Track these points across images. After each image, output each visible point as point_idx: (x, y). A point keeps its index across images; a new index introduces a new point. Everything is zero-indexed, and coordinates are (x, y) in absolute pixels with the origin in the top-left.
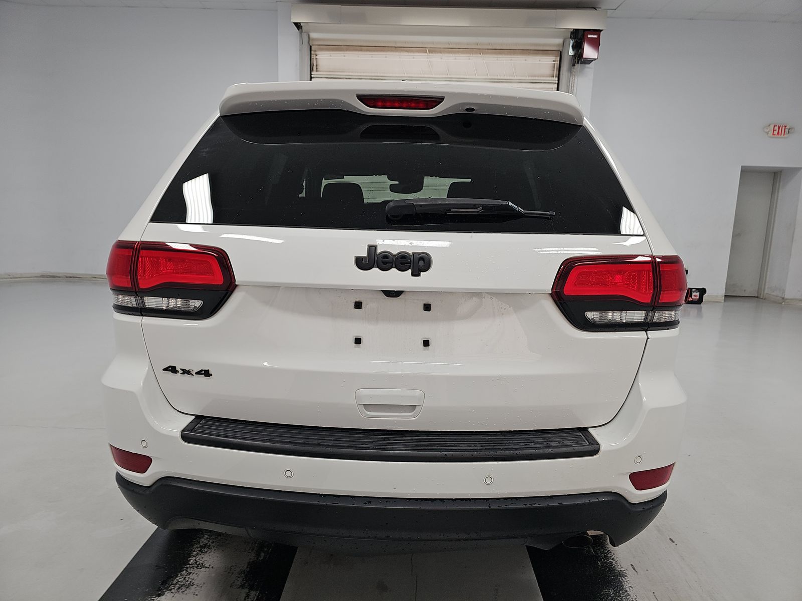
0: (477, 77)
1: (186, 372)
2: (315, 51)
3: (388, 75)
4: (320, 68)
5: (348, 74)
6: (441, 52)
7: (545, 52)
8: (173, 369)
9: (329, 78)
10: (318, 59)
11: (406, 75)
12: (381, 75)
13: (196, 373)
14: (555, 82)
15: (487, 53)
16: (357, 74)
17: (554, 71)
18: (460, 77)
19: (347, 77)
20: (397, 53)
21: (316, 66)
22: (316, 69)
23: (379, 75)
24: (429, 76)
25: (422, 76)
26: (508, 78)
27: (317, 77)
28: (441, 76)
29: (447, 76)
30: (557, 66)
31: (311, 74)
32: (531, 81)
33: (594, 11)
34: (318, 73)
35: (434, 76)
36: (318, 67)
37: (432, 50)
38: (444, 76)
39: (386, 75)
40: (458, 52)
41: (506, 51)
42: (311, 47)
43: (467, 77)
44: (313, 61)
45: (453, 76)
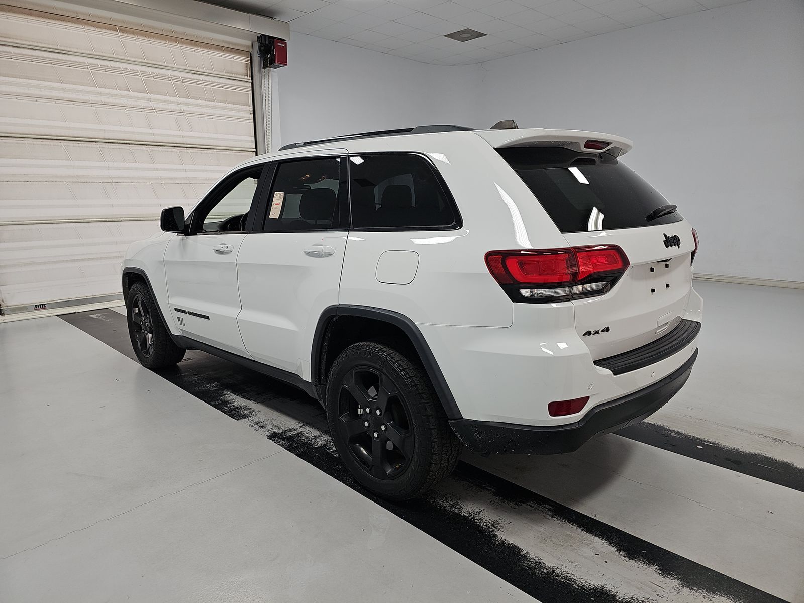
0: (176, 66)
1: (597, 332)
3: (72, 50)
6: (133, 33)
7: (237, 51)
8: (589, 333)
12: (63, 48)
13: (602, 331)
14: (249, 81)
15: (183, 43)
16: (28, 43)
17: (247, 70)
18: (158, 63)
20: (80, 26)
23: (59, 48)
24: (123, 58)
26: (207, 71)
29: (143, 61)
30: (249, 66)
32: (229, 78)
33: (270, 20)
35: (128, 58)
37: (123, 30)
38: (140, 60)
39: (68, 49)
40: (153, 37)
41: (202, 44)
43: (166, 65)
45: (150, 62)
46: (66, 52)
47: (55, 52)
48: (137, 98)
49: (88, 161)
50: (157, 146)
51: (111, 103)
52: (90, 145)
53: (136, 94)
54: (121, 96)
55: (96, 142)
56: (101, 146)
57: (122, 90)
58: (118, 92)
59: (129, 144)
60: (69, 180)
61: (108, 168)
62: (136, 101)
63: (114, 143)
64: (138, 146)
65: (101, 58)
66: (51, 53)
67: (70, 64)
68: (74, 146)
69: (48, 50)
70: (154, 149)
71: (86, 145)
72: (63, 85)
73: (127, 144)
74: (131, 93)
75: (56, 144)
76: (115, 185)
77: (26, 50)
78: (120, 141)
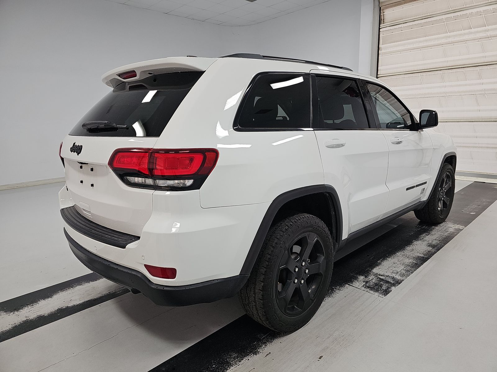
2: (383, 10)
3: (436, 13)
4: (385, 21)
5: (405, 20)
9: (392, 26)
10: (385, 15)
11: (450, 9)
12: (430, 14)
16: (411, 18)
19: (404, 22)
21: (383, 19)
22: (383, 22)
23: (428, 15)
25: (464, 7)
27: (383, 28)
28: (482, 3)
31: (380, 26)
34: (384, 24)
36: (384, 20)
39: (434, 13)
42: (380, 8)
44: (382, 17)
46: (432, 16)
47: (425, 18)
48: (477, 32)
49: (433, 83)
50: (486, 65)
51: (456, 41)
52: (436, 73)
53: (476, 30)
54: (465, 34)
55: (440, 70)
56: (443, 72)
57: (466, 30)
58: (463, 32)
59: (464, 67)
60: (419, 97)
61: (445, 86)
62: (475, 35)
63: (452, 69)
64: (470, 68)
65: (454, 11)
66: (423, 20)
67: (433, 23)
68: (426, 75)
69: (421, 18)
70: (483, 68)
71: (433, 73)
72: (427, 38)
73: (462, 68)
74: (473, 30)
75: (416, 75)
76: (447, 98)
77: (410, 23)
78: (457, 67)
